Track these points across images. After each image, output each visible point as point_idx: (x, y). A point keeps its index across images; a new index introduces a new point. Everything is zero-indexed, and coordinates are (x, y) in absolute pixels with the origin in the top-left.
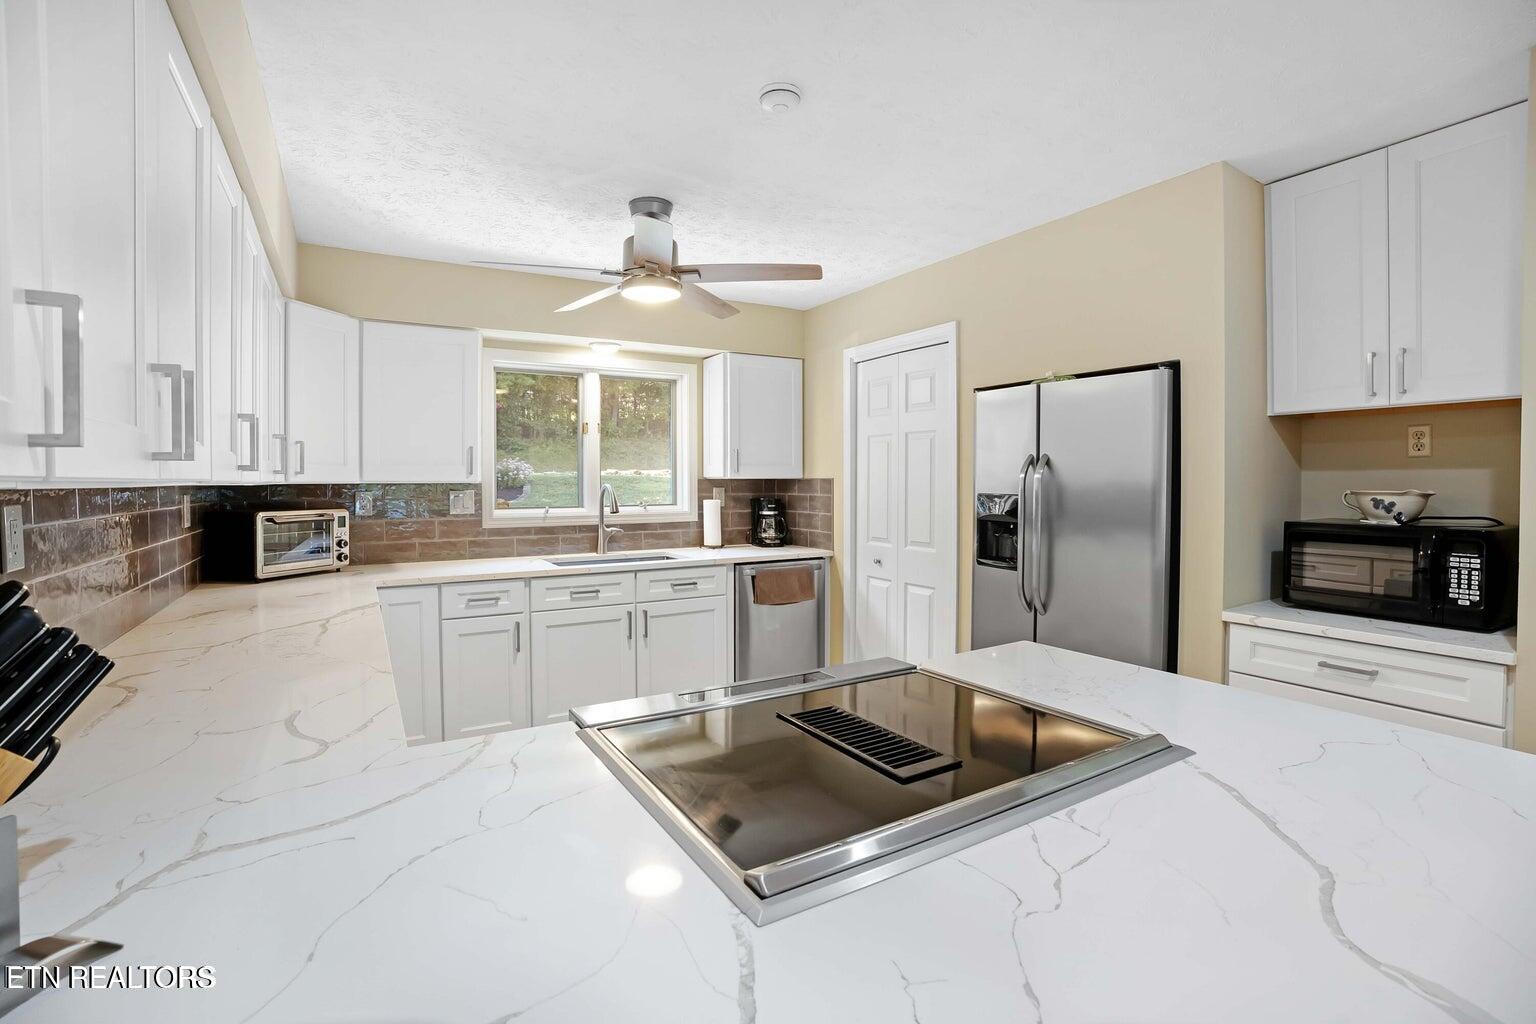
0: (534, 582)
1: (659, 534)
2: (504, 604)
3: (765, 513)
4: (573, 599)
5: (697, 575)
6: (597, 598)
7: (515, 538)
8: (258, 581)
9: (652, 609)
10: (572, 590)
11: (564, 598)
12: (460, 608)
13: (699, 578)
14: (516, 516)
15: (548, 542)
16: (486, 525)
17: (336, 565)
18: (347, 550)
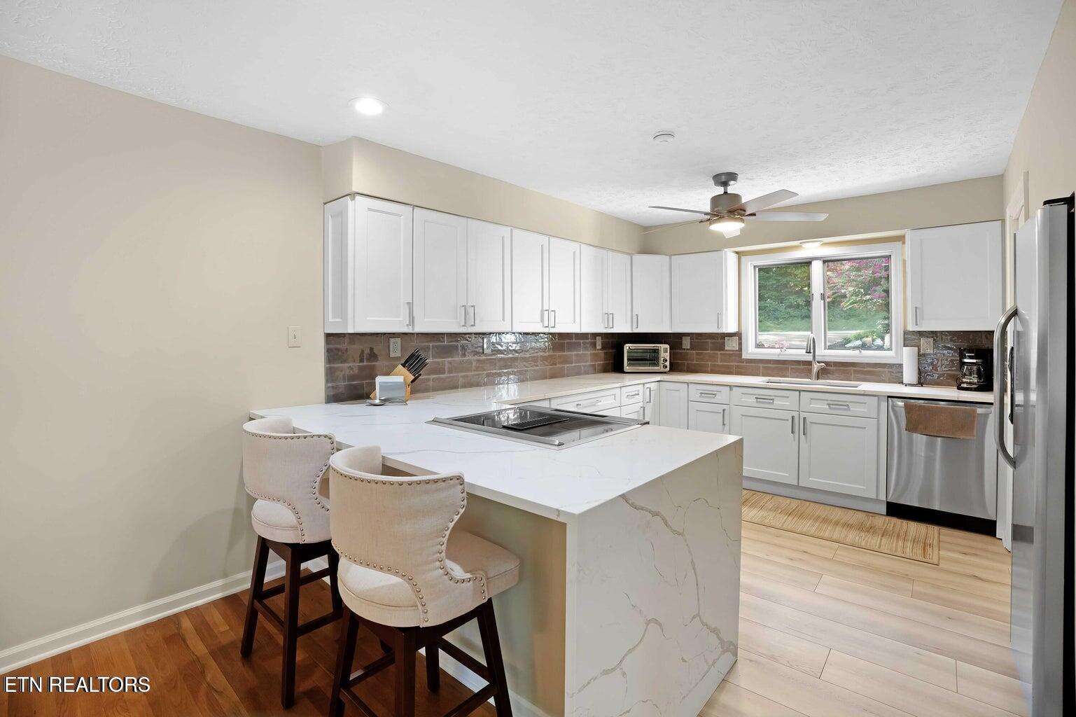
0: (734, 388)
1: (866, 371)
2: (719, 398)
3: (966, 360)
4: (757, 402)
5: (850, 400)
6: (773, 403)
7: (761, 365)
8: (624, 372)
9: (811, 418)
10: (757, 396)
11: (752, 400)
12: (697, 396)
13: (851, 402)
14: (772, 353)
15: (781, 369)
16: (744, 357)
17: (662, 370)
18: (668, 364)
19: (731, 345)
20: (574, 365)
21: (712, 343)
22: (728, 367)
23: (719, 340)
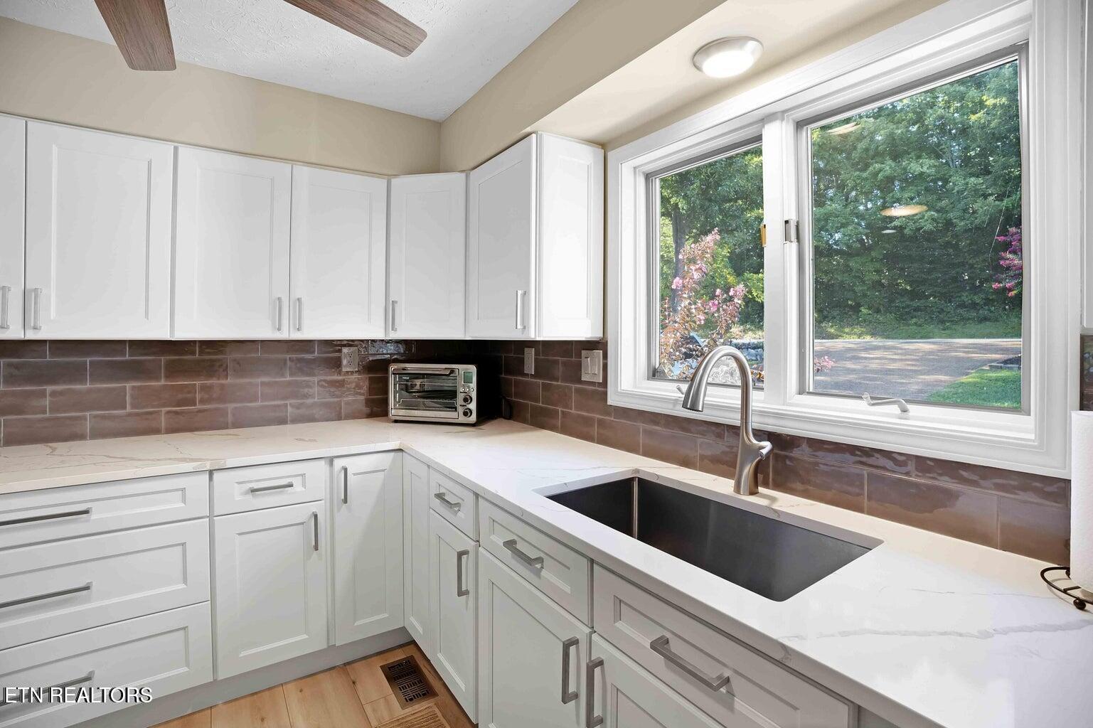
8: (391, 421)
16: (612, 400)
17: (462, 419)
18: (473, 406)
19: (591, 371)
20: (259, 403)
21: (564, 364)
22: (588, 422)
23: (574, 359)
